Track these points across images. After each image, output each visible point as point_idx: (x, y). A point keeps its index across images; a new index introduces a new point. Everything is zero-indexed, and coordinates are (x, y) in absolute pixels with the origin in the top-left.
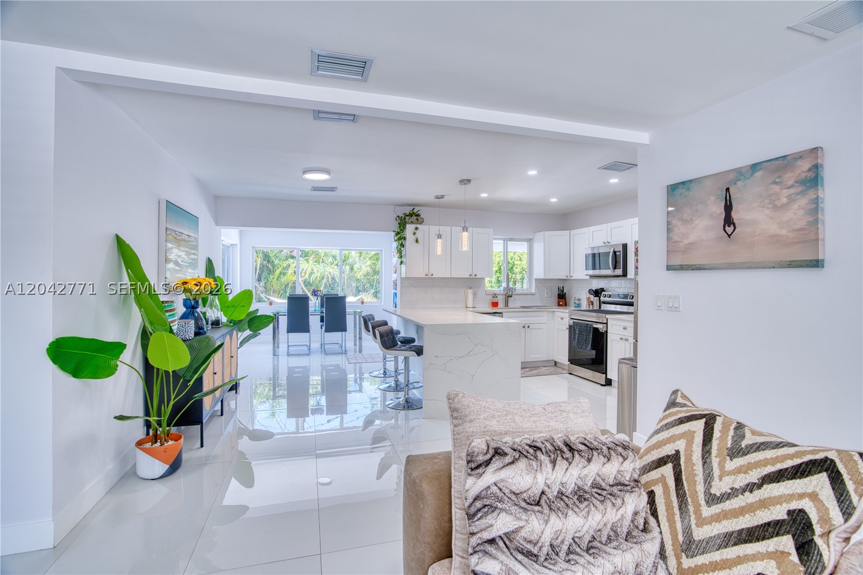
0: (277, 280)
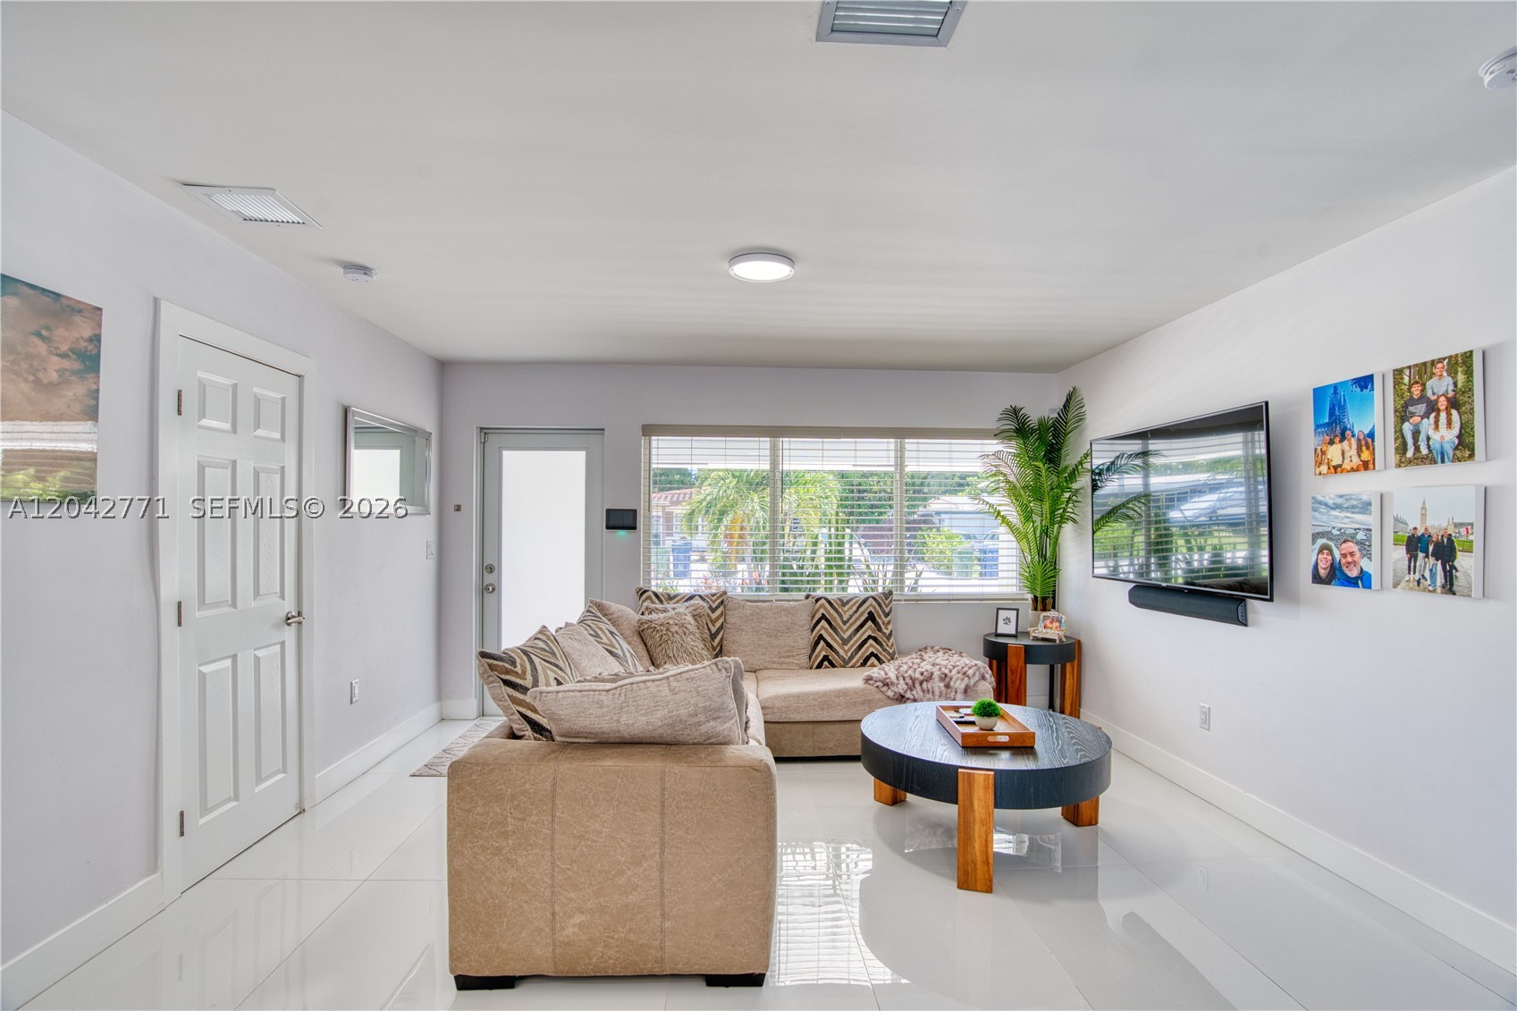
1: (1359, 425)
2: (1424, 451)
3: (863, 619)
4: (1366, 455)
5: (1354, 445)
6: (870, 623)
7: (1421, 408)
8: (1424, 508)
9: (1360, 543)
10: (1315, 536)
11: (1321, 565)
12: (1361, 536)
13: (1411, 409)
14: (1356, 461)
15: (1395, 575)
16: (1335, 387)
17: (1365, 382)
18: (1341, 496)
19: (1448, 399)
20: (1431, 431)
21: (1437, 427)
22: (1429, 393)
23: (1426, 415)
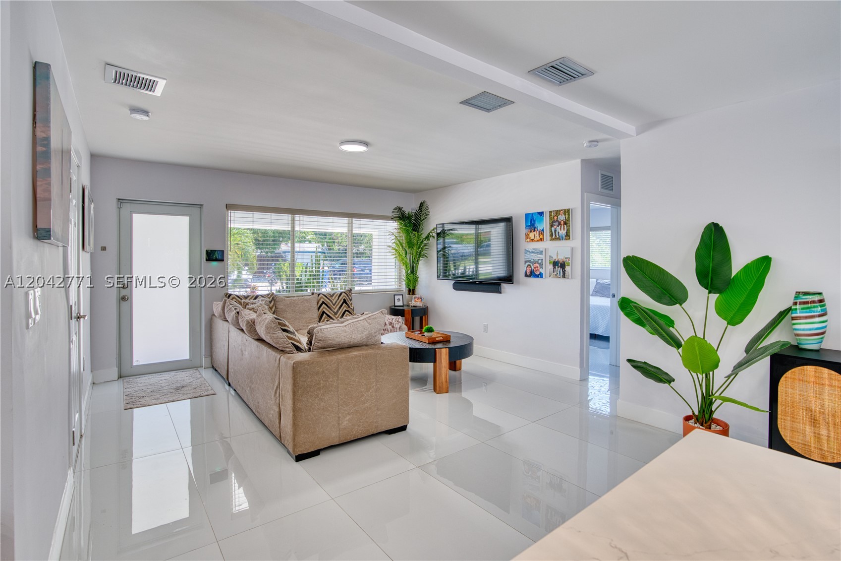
1: (539, 227)
2: (558, 236)
3: (341, 302)
4: (541, 237)
5: (538, 233)
6: (344, 304)
7: (557, 224)
8: (557, 253)
9: (540, 264)
10: (526, 262)
11: (528, 271)
12: (540, 262)
13: (554, 223)
14: (538, 238)
15: (550, 272)
16: (532, 214)
17: (541, 214)
18: (534, 249)
19: (564, 222)
20: (559, 231)
21: (561, 230)
22: (559, 220)
23: (558, 226)
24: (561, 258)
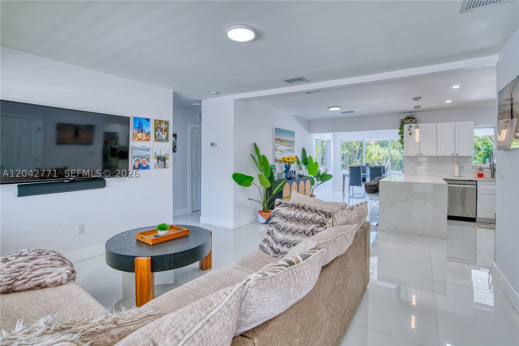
0: (368, 158)
1: (146, 130)
2: (160, 139)
4: (148, 137)
5: (145, 135)
7: (160, 130)
8: (160, 151)
9: (147, 158)
11: (136, 165)
12: (147, 157)
13: (158, 129)
14: (145, 138)
15: (154, 164)
17: (148, 120)
18: (142, 147)
19: (165, 129)
20: (161, 135)
21: (162, 134)
22: (161, 127)
23: (161, 131)
24: (163, 154)
